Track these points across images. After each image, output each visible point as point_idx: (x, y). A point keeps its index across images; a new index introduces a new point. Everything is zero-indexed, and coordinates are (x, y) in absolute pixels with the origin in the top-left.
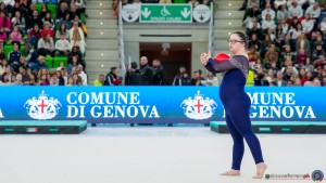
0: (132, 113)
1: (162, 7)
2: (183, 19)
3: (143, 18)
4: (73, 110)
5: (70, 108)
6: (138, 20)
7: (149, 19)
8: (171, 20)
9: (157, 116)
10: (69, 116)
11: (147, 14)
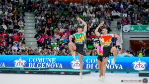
0: (112, 67)
1: (139, 26)
2: (147, 31)
3: (131, 30)
4: (89, 65)
5: (87, 65)
6: (129, 31)
7: (133, 31)
8: (142, 31)
9: (122, 69)
10: (87, 68)
11: (132, 29)
